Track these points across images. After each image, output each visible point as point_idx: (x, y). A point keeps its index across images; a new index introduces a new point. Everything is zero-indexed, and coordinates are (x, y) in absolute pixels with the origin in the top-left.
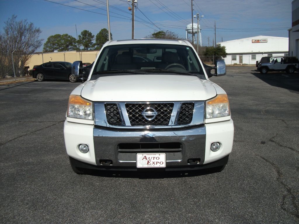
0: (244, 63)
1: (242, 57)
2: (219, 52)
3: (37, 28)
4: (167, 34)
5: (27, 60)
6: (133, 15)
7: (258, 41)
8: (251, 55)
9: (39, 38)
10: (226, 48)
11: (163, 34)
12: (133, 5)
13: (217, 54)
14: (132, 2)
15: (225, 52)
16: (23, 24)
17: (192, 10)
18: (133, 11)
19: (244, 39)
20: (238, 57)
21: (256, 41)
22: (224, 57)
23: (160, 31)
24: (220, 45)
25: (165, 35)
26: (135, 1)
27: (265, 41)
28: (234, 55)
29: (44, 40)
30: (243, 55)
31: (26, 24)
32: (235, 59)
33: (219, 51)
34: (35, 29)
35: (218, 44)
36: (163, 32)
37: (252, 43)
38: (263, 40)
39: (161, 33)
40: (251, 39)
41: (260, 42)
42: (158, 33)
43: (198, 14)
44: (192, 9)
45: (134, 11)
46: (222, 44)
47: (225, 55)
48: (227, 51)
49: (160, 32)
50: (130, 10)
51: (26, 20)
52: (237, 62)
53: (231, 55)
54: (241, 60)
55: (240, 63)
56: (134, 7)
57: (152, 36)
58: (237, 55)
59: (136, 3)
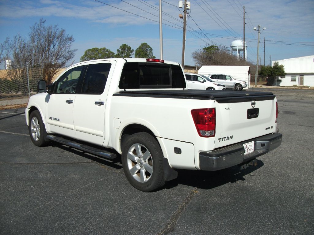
0: (305, 84)
1: (303, 78)
2: (277, 71)
3: (70, 36)
4: (220, 49)
5: (55, 74)
6: (184, 23)
9: (71, 47)
10: (284, 68)
12: (185, 11)
13: (274, 73)
14: (184, 8)
15: (284, 72)
16: (53, 30)
17: (244, 24)
19: (304, 58)
20: (298, 78)
22: (282, 77)
23: (213, 45)
24: (277, 63)
25: (218, 50)
26: (187, 8)
28: (293, 75)
29: (77, 50)
30: (304, 76)
31: (57, 30)
32: (295, 80)
33: (277, 70)
34: (67, 37)
35: (275, 62)
36: (216, 47)
39: (213, 47)
40: (312, 57)
42: (210, 47)
43: (260, 26)
44: (244, 22)
45: (186, 19)
46: (280, 63)
47: (283, 75)
48: (286, 71)
49: (212, 47)
50: (181, 18)
51: (56, 26)
52: (297, 83)
53: (290, 76)
54: (302, 82)
55: (300, 85)
56: (187, 15)
57: (203, 51)
58: (297, 76)
59: (188, 9)
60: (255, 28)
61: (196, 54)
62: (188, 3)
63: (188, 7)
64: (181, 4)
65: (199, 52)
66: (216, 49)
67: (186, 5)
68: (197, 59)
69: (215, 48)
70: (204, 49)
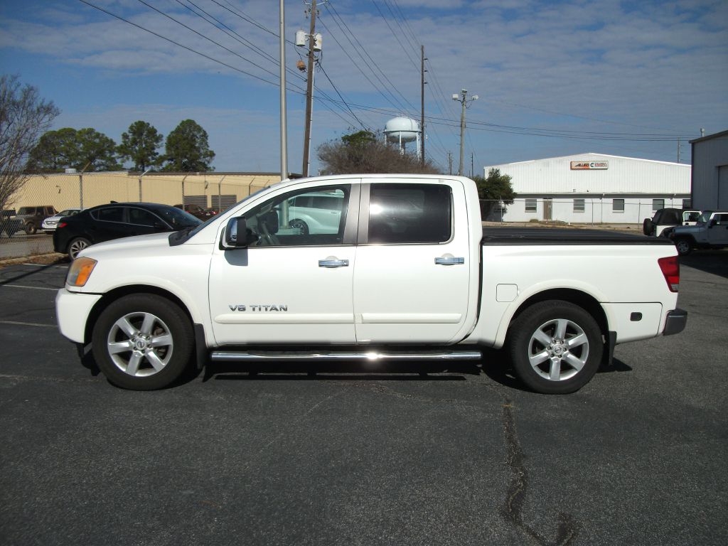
0: (554, 218)
1: (550, 203)
2: (496, 190)
3: (46, 103)
4: (379, 139)
6: (309, 81)
7: (585, 165)
8: (572, 200)
10: (511, 181)
11: (371, 137)
12: (310, 55)
13: (491, 193)
14: (308, 46)
15: (511, 190)
16: (8, 88)
17: (423, 84)
18: (311, 72)
19: (552, 160)
20: (540, 204)
21: (579, 165)
22: (506, 203)
23: (364, 130)
24: (498, 171)
25: (375, 141)
26: (315, 47)
27: (602, 166)
28: (531, 198)
30: (554, 200)
31: (16, 88)
32: (534, 209)
33: (495, 186)
34: (41, 104)
35: (493, 169)
36: (370, 134)
37: (572, 169)
38: (598, 165)
39: (365, 135)
40: (567, 160)
41: (591, 168)
42: (358, 134)
43: (466, 92)
44: (423, 81)
45: (313, 72)
46: (504, 171)
47: (510, 196)
48: (516, 188)
49: (361, 134)
50: (302, 69)
51: (14, 78)
52: (539, 215)
53: (524, 199)
54: (548, 212)
55: (544, 218)
56: (314, 63)
57: (340, 142)
58: (538, 200)
59: (318, 50)
60: (456, 96)
61: (325, 149)
62: (318, 37)
63: (318, 46)
64: (301, 38)
65: (332, 145)
66: (370, 139)
67: (313, 42)
68: (328, 160)
69: (368, 136)
70: (344, 139)
